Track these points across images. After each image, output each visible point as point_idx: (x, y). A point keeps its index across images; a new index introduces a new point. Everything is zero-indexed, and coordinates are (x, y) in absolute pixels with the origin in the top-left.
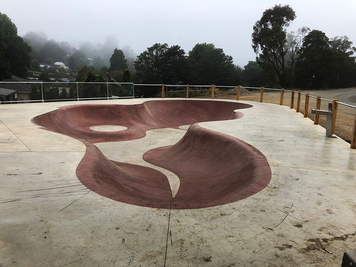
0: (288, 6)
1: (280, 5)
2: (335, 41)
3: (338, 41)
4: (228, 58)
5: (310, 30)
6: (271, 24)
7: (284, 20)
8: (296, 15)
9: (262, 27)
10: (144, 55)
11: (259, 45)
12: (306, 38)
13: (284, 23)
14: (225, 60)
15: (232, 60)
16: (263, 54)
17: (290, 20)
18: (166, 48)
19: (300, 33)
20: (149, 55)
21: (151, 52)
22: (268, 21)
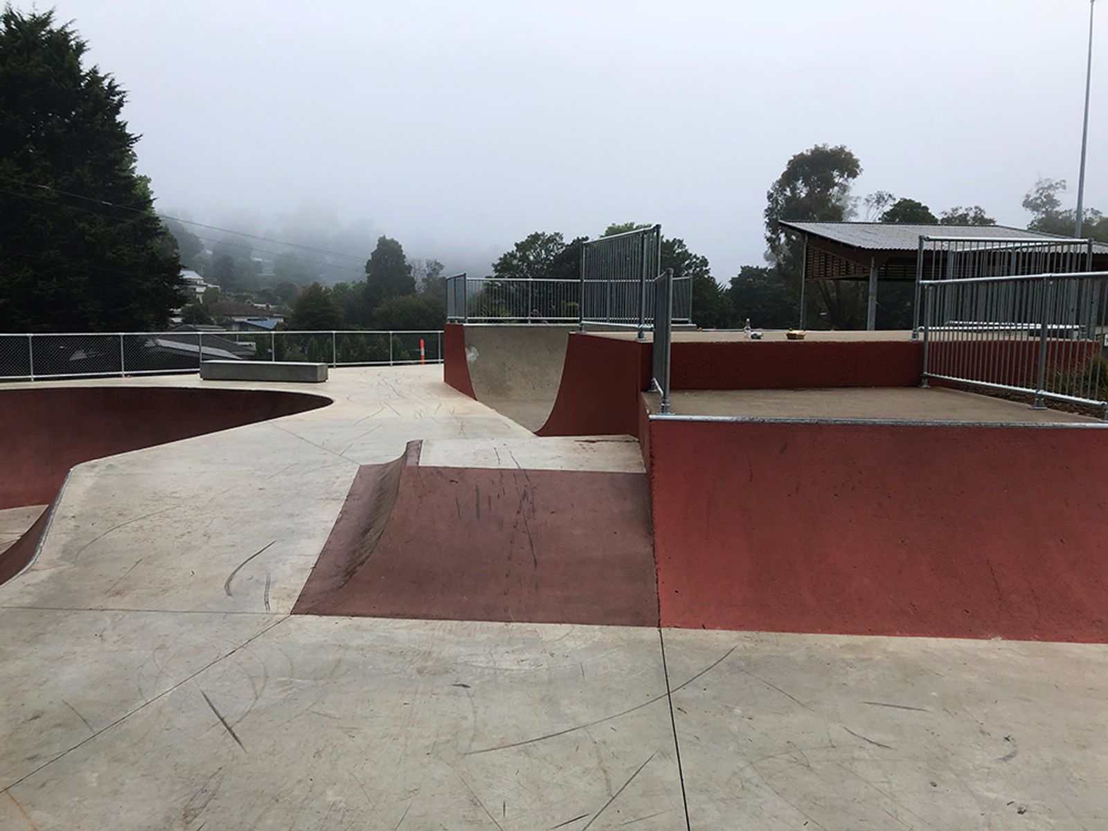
0: (842, 149)
1: (824, 147)
2: (953, 217)
3: (961, 218)
4: (698, 261)
5: (895, 199)
6: (805, 186)
7: (834, 177)
8: (861, 167)
9: (785, 192)
10: (507, 261)
11: (782, 236)
12: (885, 216)
13: (836, 184)
14: (691, 268)
15: (706, 266)
16: (791, 255)
17: (848, 176)
18: (559, 244)
19: (871, 206)
20: (520, 261)
21: (524, 253)
22: (799, 180)
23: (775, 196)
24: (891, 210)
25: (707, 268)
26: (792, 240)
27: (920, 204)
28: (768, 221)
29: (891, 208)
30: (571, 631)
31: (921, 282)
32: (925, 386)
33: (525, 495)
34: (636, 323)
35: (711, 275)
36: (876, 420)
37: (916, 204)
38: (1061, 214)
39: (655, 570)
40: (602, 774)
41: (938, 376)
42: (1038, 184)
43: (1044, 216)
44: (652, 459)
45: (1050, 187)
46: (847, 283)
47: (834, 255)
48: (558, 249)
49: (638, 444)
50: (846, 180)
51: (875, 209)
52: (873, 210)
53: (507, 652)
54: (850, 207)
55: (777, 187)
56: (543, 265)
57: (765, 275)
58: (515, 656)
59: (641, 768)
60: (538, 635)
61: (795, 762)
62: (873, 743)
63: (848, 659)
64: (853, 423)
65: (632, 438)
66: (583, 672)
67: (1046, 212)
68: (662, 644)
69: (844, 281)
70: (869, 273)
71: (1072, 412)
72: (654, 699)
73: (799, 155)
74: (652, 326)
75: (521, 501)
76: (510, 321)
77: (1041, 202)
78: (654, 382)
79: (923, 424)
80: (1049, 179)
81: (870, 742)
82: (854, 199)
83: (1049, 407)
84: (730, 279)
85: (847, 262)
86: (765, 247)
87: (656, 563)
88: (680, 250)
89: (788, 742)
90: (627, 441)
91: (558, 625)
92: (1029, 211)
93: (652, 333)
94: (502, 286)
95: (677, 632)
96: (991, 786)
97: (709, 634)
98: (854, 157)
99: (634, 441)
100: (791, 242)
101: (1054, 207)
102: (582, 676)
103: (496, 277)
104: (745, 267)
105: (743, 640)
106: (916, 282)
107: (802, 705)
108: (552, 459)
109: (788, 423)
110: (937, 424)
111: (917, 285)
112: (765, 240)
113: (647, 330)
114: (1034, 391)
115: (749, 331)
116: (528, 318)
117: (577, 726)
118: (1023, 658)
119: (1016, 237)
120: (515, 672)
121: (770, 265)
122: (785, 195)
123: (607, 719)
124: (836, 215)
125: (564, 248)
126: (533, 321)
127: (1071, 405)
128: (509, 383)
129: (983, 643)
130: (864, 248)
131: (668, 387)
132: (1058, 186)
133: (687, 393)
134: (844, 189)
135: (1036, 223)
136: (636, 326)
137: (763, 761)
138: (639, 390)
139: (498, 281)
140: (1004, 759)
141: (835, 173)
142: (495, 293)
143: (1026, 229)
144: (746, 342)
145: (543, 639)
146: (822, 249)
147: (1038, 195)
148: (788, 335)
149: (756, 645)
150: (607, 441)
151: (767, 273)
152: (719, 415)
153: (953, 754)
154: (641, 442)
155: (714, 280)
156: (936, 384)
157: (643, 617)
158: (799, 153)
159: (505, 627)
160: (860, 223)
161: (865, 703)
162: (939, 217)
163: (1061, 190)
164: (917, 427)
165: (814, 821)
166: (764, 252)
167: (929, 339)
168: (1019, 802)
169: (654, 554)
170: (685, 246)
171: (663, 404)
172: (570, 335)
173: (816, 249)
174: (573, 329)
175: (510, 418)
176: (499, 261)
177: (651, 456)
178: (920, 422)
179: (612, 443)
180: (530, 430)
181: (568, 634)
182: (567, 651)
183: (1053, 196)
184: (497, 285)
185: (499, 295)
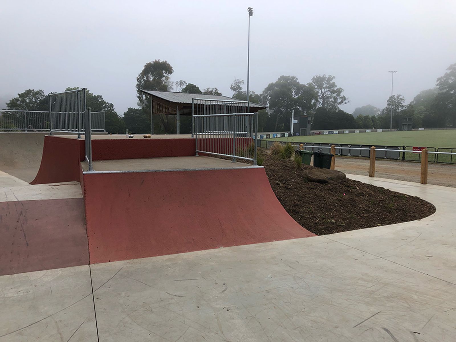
0: (166, 62)
1: (159, 61)
2: (208, 92)
3: (210, 92)
4: (109, 105)
5: (186, 84)
6: (152, 76)
7: (163, 74)
8: (173, 70)
9: (144, 78)
10: (14, 102)
11: (144, 96)
12: (183, 90)
13: (164, 76)
14: (106, 108)
15: (113, 107)
16: (148, 104)
17: (169, 73)
18: (42, 95)
19: (178, 86)
20: (21, 102)
21: (23, 99)
22: (149, 73)
23: (140, 79)
24: (186, 88)
25: (113, 108)
26: (148, 98)
27: (196, 86)
28: (138, 89)
29: (185, 87)
30: (46, 273)
31: (194, 116)
32: (197, 155)
33: (21, 213)
34: (77, 131)
35: (115, 111)
36: (178, 169)
37: (194, 86)
38: (243, 92)
39: (87, 240)
40: (59, 335)
41: (201, 151)
42: (235, 81)
43: (237, 93)
44: (85, 191)
45: (239, 82)
46: (170, 116)
47: (163, 104)
48: (41, 97)
49: (80, 185)
50: (168, 75)
51: (180, 87)
52: (179, 87)
53: (11, 289)
54: (170, 85)
55: (141, 76)
56: (34, 104)
57: (138, 112)
58: (16, 290)
59: (78, 328)
60: (29, 278)
61: (146, 310)
62: (177, 296)
63: (169, 264)
64: (169, 171)
65: (76, 182)
66: (51, 291)
67: (238, 91)
68: (90, 271)
69: (169, 115)
70: (176, 112)
71: (245, 163)
72: (85, 296)
73: (149, 63)
74: (84, 132)
75: (19, 216)
76: (17, 130)
77: (236, 88)
78: (86, 157)
79: (195, 170)
80: (238, 80)
81: (176, 296)
82: (171, 82)
83: (238, 161)
84: (124, 113)
85: (168, 107)
86: (137, 100)
87: (88, 237)
88: (101, 100)
89: (144, 303)
90: (75, 184)
91: (39, 271)
92: (232, 91)
93: (84, 136)
94: (12, 114)
95: (98, 265)
96: (218, 303)
97: (112, 264)
98: (171, 66)
99: (78, 184)
100: (147, 99)
101: (240, 90)
102: (51, 293)
103: (8, 110)
104: (129, 108)
105: (126, 264)
106: (192, 116)
107: (150, 286)
108: (36, 195)
109: (144, 172)
110: (200, 170)
111: (192, 117)
112: (137, 97)
113: (82, 134)
114: (232, 156)
115: (128, 135)
116: (25, 129)
117: (47, 316)
118: (230, 253)
119: (227, 100)
120: (15, 297)
121: (140, 108)
122: (144, 79)
123: (62, 310)
124: (164, 89)
125: (45, 97)
126: (28, 131)
127: (245, 160)
128: (15, 160)
129: (217, 250)
130: (173, 102)
131: (91, 159)
132: (241, 82)
133: (101, 161)
134: (167, 78)
135: (235, 95)
136: (77, 132)
137: (133, 313)
138: (80, 161)
139: (10, 111)
140: (223, 292)
141: (164, 72)
142: (8, 118)
143: (232, 97)
144: (127, 139)
145: (31, 280)
146: (158, 102)
147: (235, 85)
148: (144, 136)
149: (131, 265)
150: (65, 185)
151: (139, 111)
152: (115, 171)
153: (205, 294)
154: (81, 184)
155: (117, 113)
156: (201, 154)
157: (82, 261)
158: (149, 62)
159: (11, 277)
160: (173, 92)
161: (174, 281)
162: (203, 91)
163: (242, 84)
164: (193, 171)
165: (153, 333)
166: (137, 102)
167: (198, 138)
168: (227, 307)
169: (87, 233)
170: (103, 98)
171: (89, 167)
172: (45, 136)
173: (156, 102)
174: (47, 134)
175: (16, 177)
176: (10, 102)
177: (85, 190)
178: (194, 169)
179: (67, 185)
180: (27, 182)
181: (44, 275)
182: (44, 283)
183: (240, 86)
184: (9, 113)
185: (10, 118)
